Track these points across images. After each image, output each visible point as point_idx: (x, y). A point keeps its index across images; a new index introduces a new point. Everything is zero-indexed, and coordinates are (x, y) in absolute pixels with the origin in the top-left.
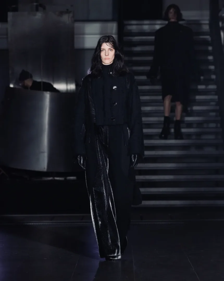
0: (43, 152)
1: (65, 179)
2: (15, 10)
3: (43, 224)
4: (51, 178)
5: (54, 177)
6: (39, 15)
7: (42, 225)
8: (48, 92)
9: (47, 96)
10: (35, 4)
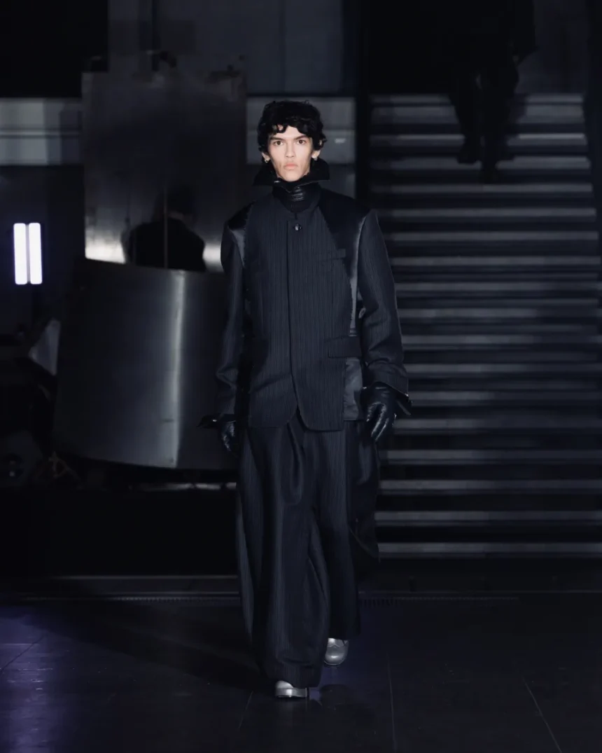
0: (169, 421)
1: (223, 487)
2: (101, 67)
3: (167, 598)
4: (186, 486)
5: (194, 482)
6: (159, 81)
7: (165, 601)
8: (182, 272)
9: (180, 281)
10: (150, 52)
